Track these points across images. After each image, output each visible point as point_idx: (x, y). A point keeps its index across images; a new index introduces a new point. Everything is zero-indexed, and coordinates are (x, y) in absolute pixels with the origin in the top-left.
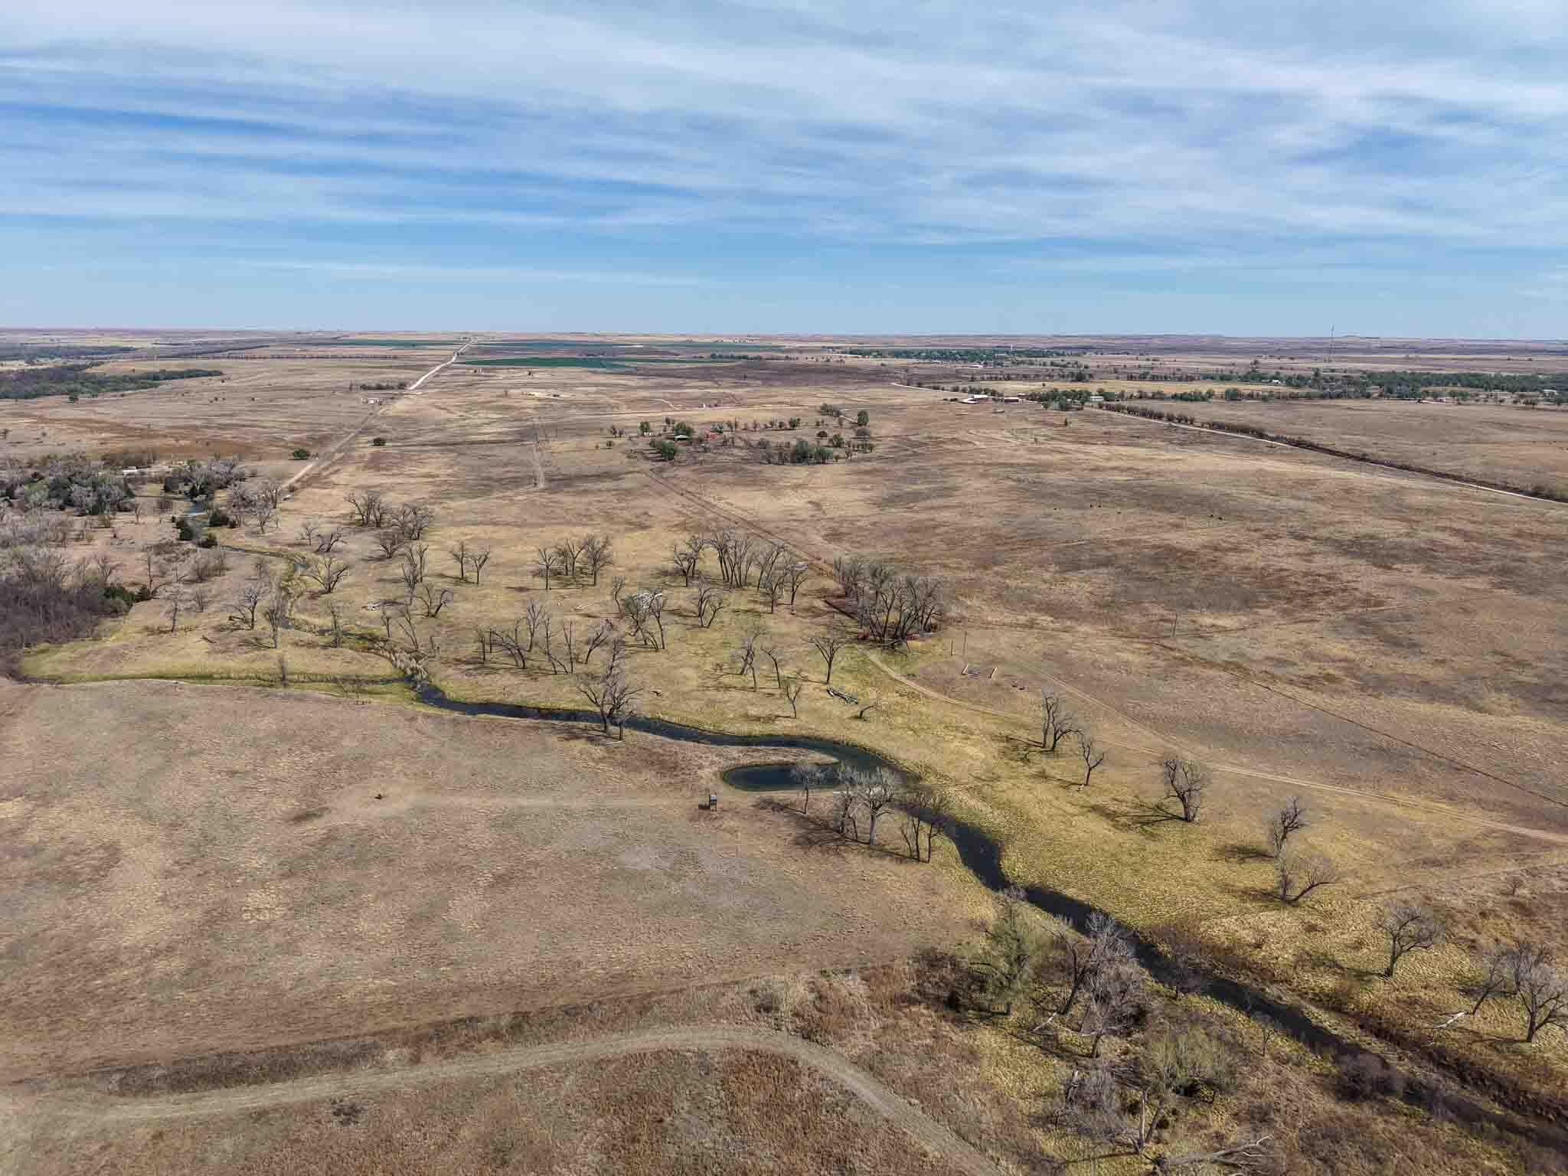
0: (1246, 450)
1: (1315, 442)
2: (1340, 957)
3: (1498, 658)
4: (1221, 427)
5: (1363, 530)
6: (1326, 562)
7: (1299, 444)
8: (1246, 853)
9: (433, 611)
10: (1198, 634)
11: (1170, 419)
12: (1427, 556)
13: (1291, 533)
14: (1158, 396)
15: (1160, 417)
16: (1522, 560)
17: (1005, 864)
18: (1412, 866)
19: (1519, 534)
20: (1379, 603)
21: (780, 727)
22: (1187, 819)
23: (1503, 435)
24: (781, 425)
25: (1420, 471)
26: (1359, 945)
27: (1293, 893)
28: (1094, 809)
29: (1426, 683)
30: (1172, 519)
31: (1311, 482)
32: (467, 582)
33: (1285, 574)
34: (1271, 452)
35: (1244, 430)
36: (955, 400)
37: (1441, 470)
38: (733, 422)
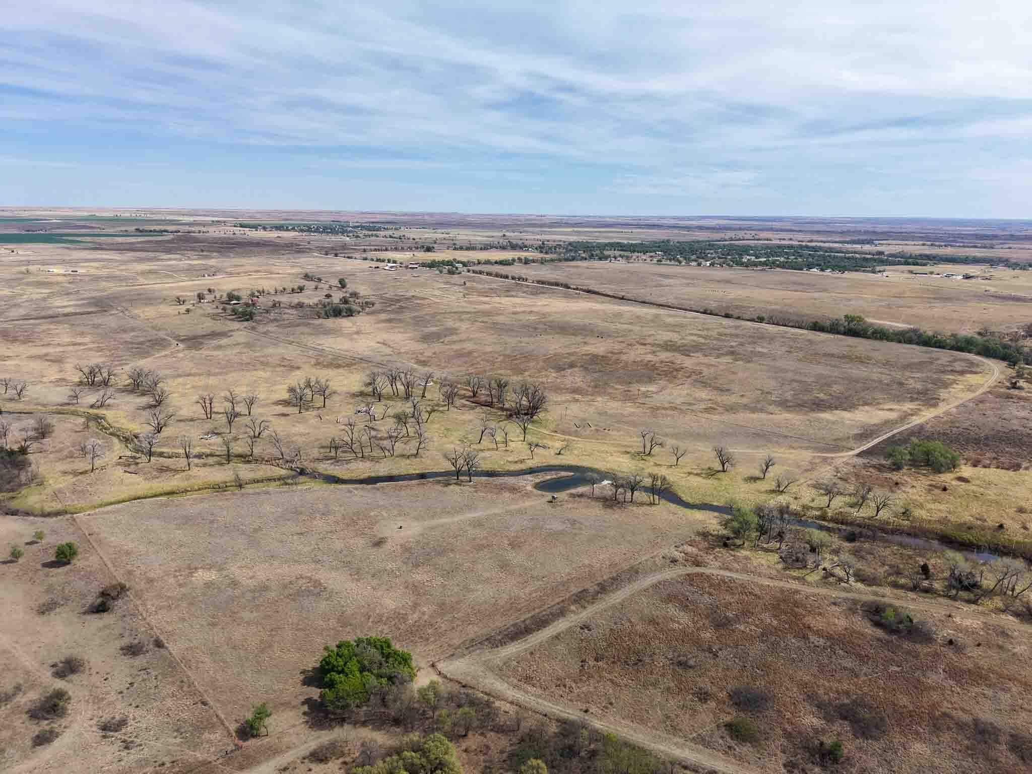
0: (567, 296)
1: (596, 290)
2: (812, 505)
3: (760, 392)
4: (543, 283)
5: (665, 338)
6: (664, 355)
7: (589, 291)
8: (754, 479)
9: (257, 434)
10: (646, 395)
11: (513, 278)
12: (697, 348)
13: (638, 342)
14: (488, 262)
15: (507, 277)
16: (732, 347)
17: (684, 499)
18: (802, 473)
19: (721, 335)
20: (700, 373)
21: (531, 464)
22: (724, 471)
23: (667, 281)
24: (293, 290)
25: (651, 303)
26: (813, 500)
27: (781, 489)
28: (690, 473)
29: (746, 405)
30: (579, 339)
31: (619, 315)
32: (241, 415)
33: (653, 363)
34: (578, 297)
35: (557, 284)
36: (378, 267)
37: (661, 303)
38: (261, 290)
